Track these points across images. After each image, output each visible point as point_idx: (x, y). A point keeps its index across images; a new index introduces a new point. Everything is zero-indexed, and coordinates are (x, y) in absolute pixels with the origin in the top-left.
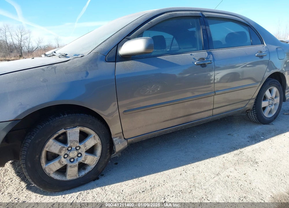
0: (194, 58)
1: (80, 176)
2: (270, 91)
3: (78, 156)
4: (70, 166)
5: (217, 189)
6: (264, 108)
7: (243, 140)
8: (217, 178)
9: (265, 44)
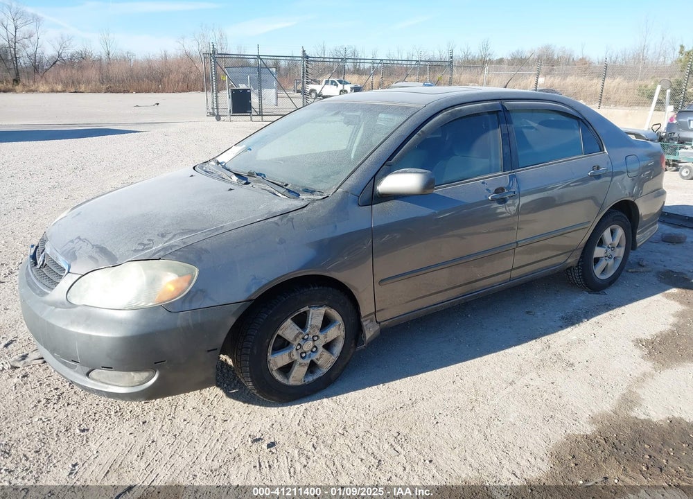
0: (487, 190)
1: (306, 381)
2: (612, 232)
3: (312, 351)
4: (300, 364)
5: (512, 406)
6: (597, 260)
7: (552, 323)
8: (510, 389)
9: (606, 151)
